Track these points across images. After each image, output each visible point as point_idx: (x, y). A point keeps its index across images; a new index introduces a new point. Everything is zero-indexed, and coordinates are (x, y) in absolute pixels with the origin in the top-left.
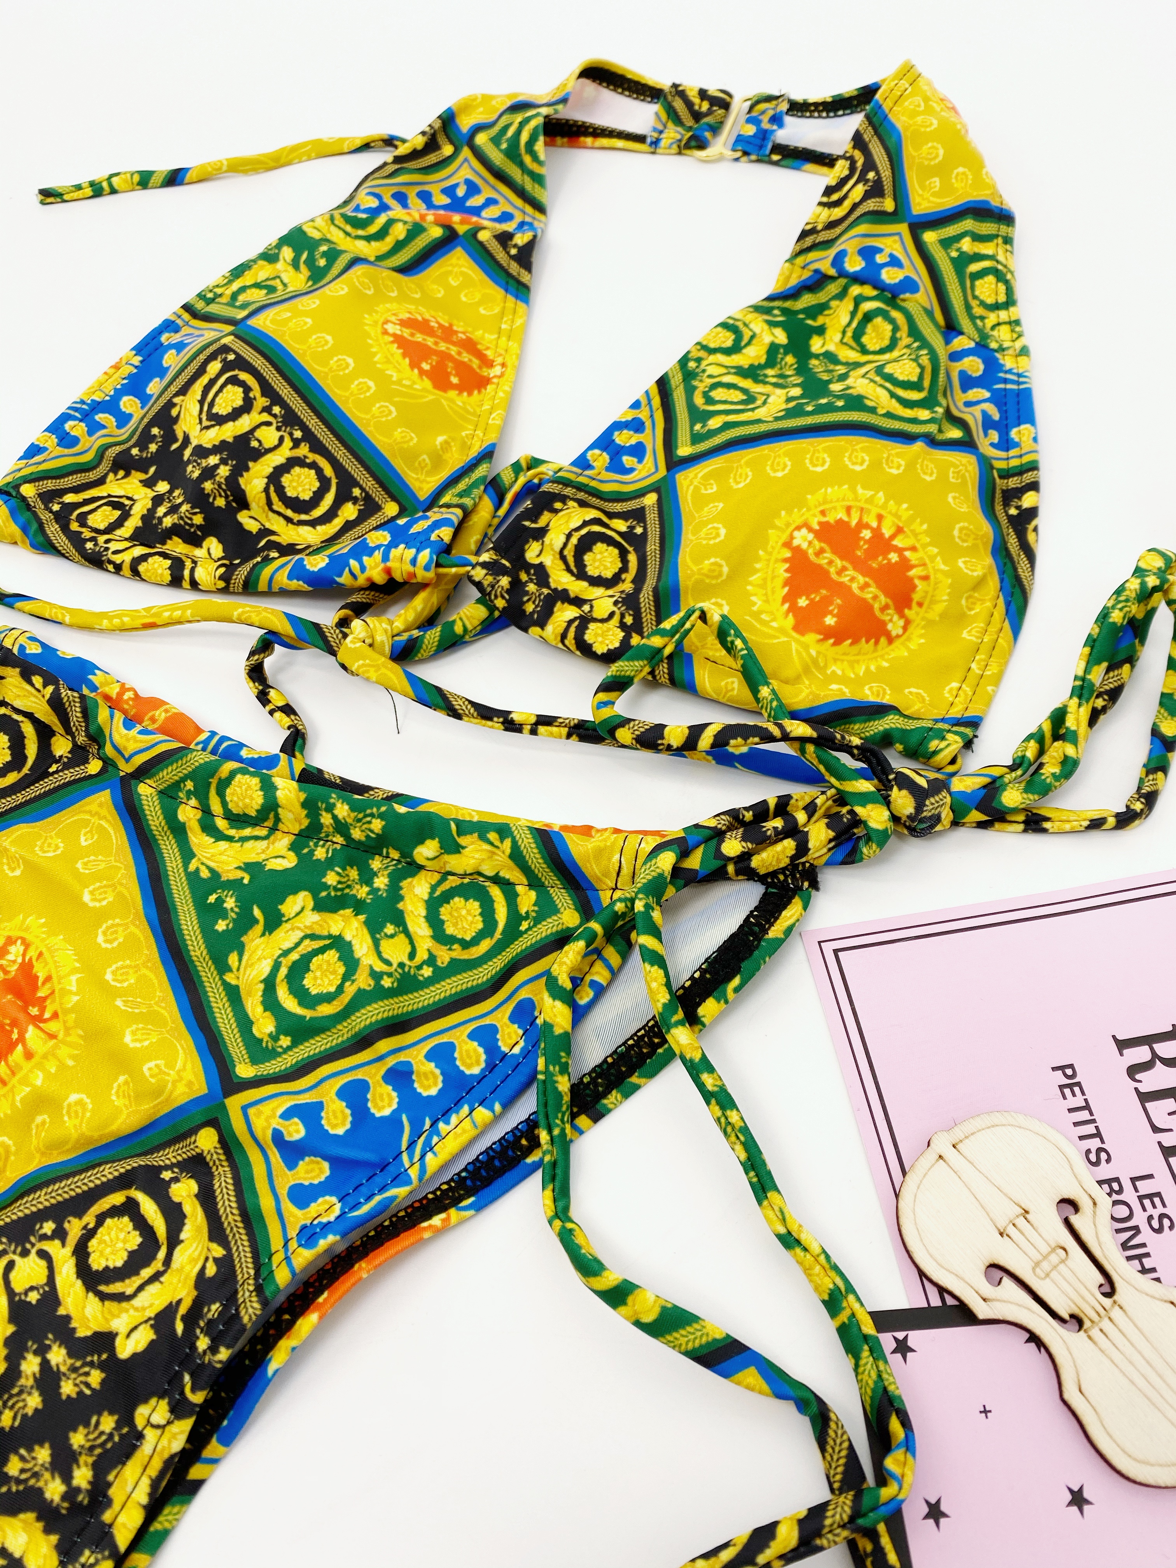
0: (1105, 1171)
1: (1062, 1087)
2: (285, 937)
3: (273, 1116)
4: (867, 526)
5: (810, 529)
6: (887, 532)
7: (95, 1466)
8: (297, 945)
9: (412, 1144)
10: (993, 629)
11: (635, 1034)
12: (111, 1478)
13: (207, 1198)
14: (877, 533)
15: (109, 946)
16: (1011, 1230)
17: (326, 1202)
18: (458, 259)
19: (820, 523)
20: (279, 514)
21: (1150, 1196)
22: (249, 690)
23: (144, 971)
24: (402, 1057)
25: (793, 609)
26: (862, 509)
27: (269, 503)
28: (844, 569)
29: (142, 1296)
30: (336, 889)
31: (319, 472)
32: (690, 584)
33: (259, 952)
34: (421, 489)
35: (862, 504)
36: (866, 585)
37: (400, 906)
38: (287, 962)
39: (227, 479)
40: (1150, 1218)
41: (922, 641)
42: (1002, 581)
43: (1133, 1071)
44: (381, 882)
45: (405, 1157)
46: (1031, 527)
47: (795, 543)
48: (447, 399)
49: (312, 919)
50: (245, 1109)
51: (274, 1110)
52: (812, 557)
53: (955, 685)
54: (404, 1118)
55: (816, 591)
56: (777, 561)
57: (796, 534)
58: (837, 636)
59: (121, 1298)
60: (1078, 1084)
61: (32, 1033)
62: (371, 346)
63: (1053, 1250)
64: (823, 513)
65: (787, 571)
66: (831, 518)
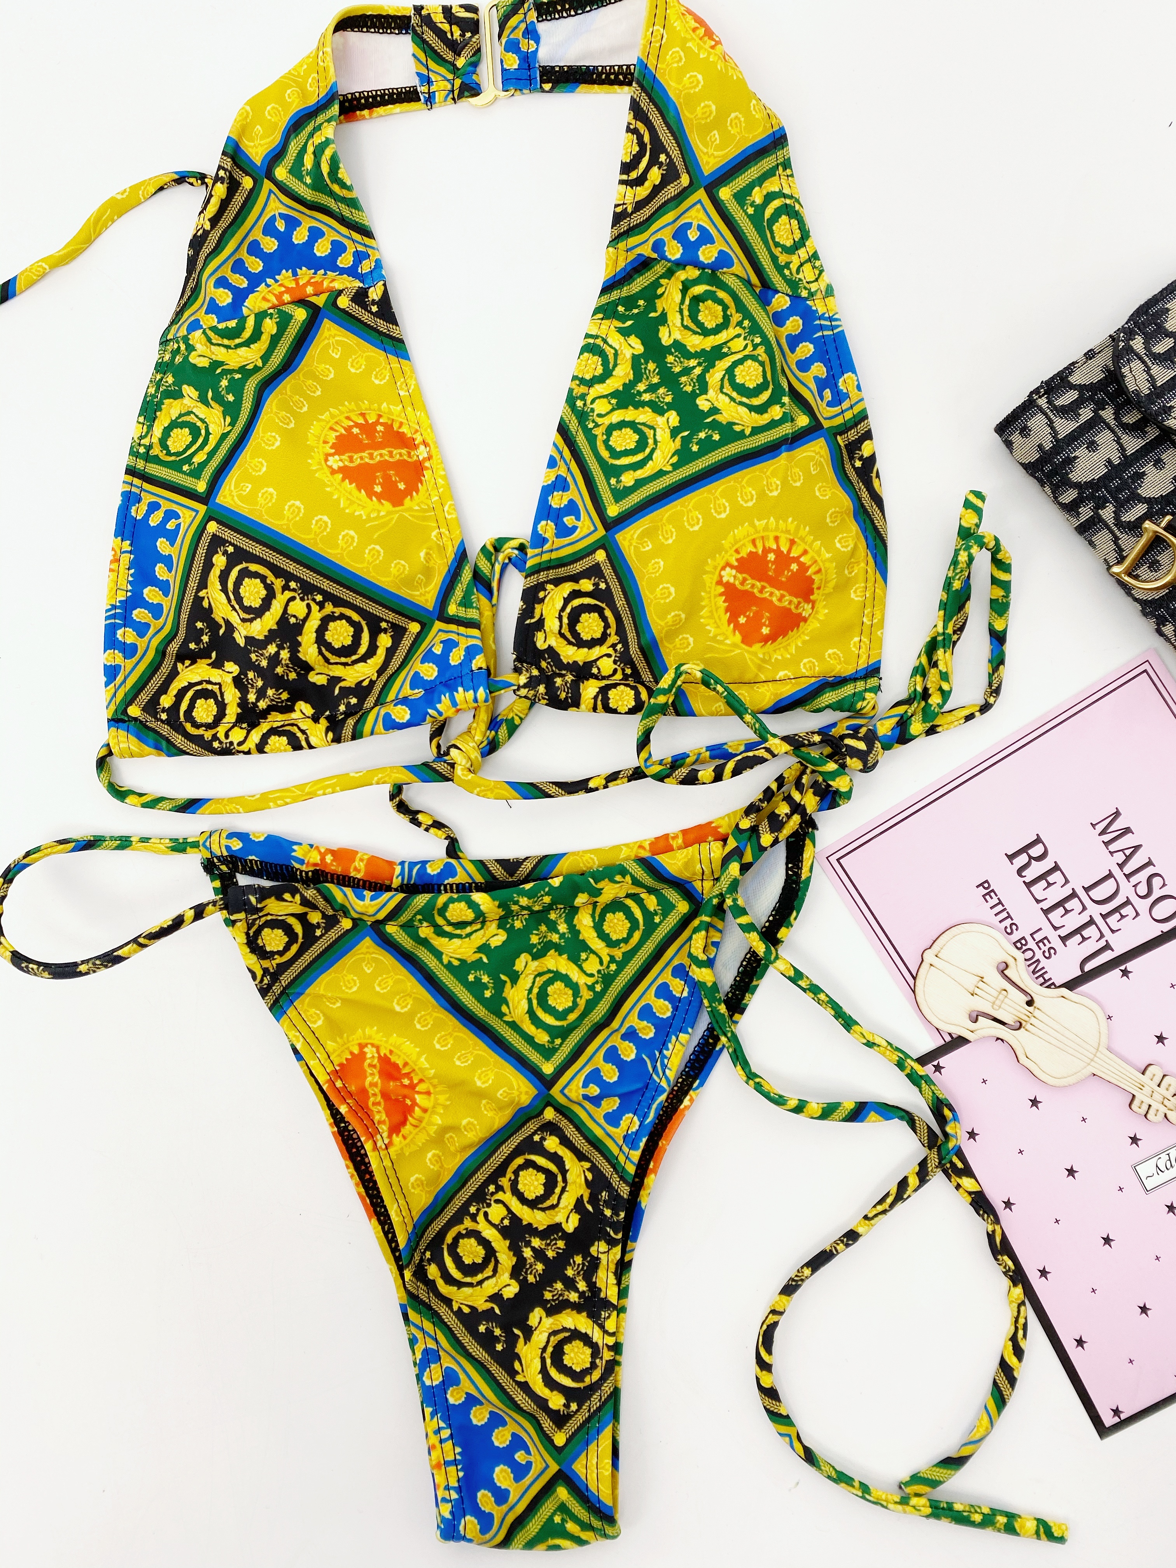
0: (1016, 936)
1: (984, 896)
2: (525, 982)
3: (579, 1088)
4: (770, 550)
5: (732, 567)
6: (784, 549)
7: (584, 1279)
8: (534, 983)
9: (655, 1068)
10: (870, 584)
11: (745, 957)
12: (594, 1280)
13: (565, 1142)
14: (778, 552)
15: (426, 1028)
16: (977, 991)
17: (627, 1118)
18: (329, 330)
19: (737, 560)
20: (336, 663)
21: (1041, 941)
22: (403, 820)
23: (456, 1034)
24: (627, 1025)
25: (737, 627)
26: (763, 538)
27: (327, 660)
28: (763, 587)
29: (562, 1201)
30: (539, 944)
31: (349, 620)
32: (662, 635)
33: (516, 999)
34: (427, 601)
35: (762, 534)
36: (782, 596)
37: (581, 937)
38: (533, 996)
39: (290, 659)
40: (1044, 952)
41: (826, 611)
42: (866, 538)
43: (1020, 872)
44: (563, 928)
45: (654, 1076)
46: (874, 475)
47: (725, 580)
48: (407, 510)
49: (534, 965)
50: (562, 1091)
51: (577, 1085)
52: (739, 587)
53: (857, 639)
54: (644, 1056)
55: (749, 609)
56: (715, 596)
57: (723, 573)
58: (772, 638)
59: (553, 1207)
60: (993, 891)
61: (419, 1098)
62: (331, 494)
63: (1000, 993)
64: (737, 551)
65: (724, 601)
66: (744, 554)
